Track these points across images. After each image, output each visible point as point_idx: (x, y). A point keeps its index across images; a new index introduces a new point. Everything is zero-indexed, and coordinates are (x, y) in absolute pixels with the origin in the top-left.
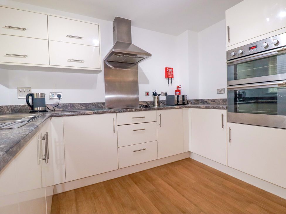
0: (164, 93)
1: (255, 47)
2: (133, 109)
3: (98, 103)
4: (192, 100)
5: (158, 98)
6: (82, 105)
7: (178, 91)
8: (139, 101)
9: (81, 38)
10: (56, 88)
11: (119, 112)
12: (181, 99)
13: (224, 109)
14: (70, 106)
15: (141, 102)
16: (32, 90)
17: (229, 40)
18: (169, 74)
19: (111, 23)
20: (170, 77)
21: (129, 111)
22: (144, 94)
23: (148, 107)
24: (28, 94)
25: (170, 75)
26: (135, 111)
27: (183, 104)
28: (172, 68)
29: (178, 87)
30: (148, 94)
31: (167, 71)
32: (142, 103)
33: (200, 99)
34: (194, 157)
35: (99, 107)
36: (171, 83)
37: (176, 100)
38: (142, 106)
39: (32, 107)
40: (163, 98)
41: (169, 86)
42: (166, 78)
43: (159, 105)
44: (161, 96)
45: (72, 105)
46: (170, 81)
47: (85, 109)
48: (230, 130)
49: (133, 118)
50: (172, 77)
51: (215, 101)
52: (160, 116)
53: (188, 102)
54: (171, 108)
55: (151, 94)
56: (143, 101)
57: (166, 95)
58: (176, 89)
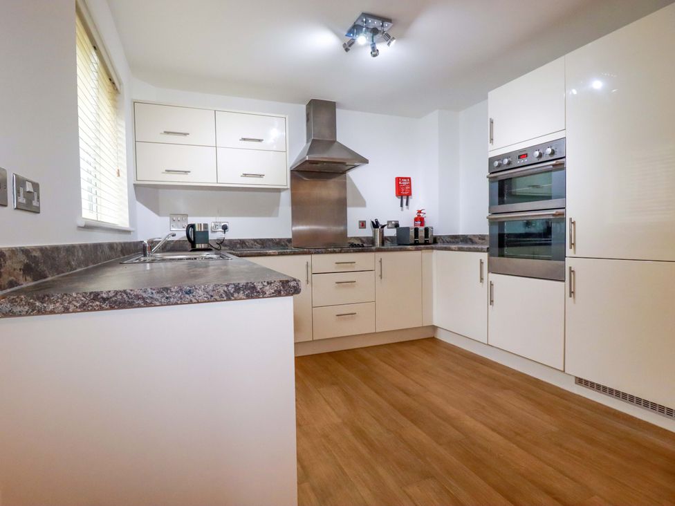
0: (393, 223)
1: (526, 155)
2: (337, 250)
3: (280, 240)
4: (444, 236)
5: (382, 233)
6: (257, 243)
7: (420, 219)
8: (348, 236)
9: (260, 140)
10: (220, 216)
11: (315, 253)
12: (422, 234)
13: (484, 252)
14: (240, 244)
15: (351, 238)
16: (189, 218)
17: (492, 139)
18: (403, 189)
19: (304, 107)
20: (405, 195)
21: (331, 252)
22: (357, 224)
23: (362, 246)
24: (188, 225)
25: (404, 191)
26: (340, 252)
27: (426, 243)
28: (410, 178)
29: (420, 212)
30: (363, 225)
31: (400, 183)
32: (352, 241)
33: (460, 234)
34: (442, 336)
35: (282, 245)
36: (407, 204)
37: (413, 235)
38: (353, 245)
39: (193, 243)
40: (390, 232)
41: (402, 210)
42: (397, 196)
43: (383, 243)
44: (388, 228)
45: (243, 243)
46: (405, 201)
47: (261, 248)
48: (492, 285)
49: (337, 263)
50: (409, 194)
51: (484, 239)
52: (381, 261)
53: (435, 240)
54: (401, 250)
55: (369, 225)
56: (355, 237)
57: (397, 226)
58: (416, 216)
